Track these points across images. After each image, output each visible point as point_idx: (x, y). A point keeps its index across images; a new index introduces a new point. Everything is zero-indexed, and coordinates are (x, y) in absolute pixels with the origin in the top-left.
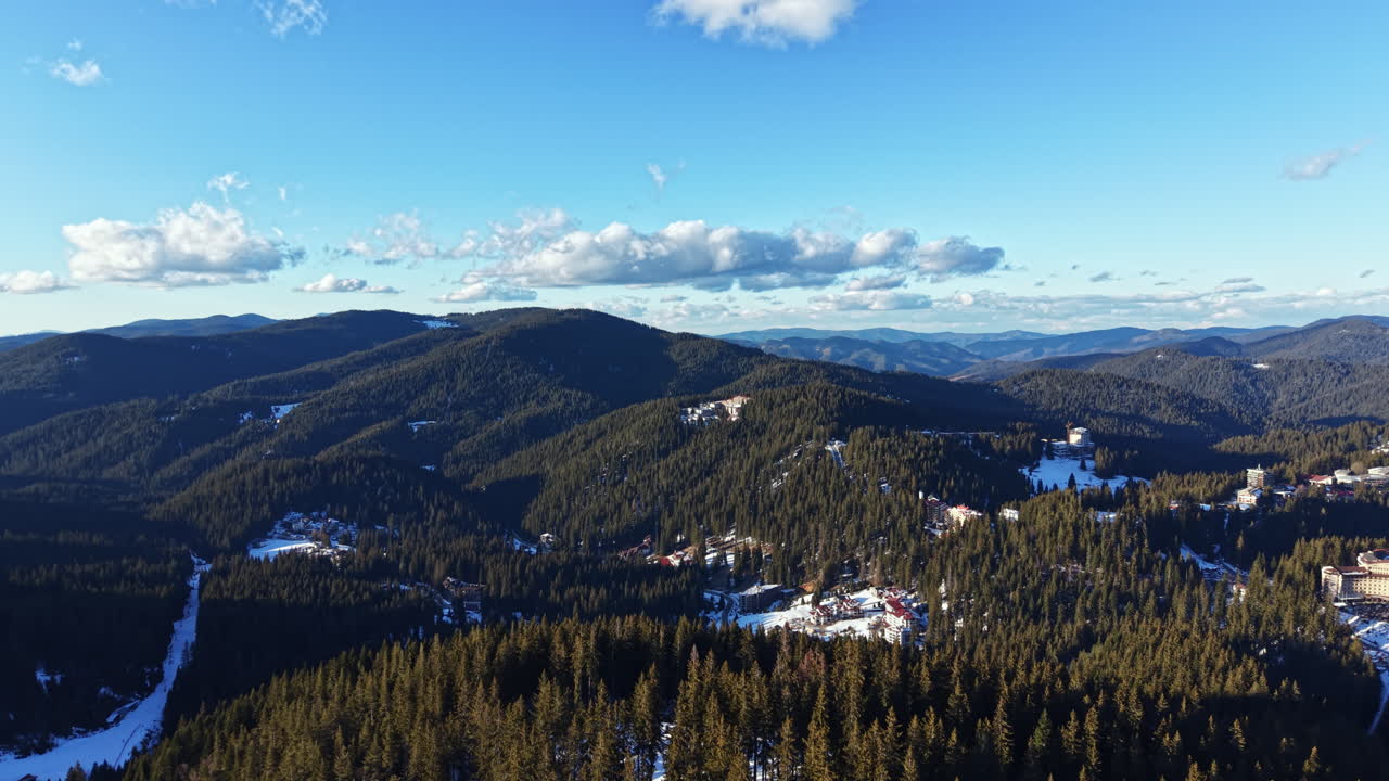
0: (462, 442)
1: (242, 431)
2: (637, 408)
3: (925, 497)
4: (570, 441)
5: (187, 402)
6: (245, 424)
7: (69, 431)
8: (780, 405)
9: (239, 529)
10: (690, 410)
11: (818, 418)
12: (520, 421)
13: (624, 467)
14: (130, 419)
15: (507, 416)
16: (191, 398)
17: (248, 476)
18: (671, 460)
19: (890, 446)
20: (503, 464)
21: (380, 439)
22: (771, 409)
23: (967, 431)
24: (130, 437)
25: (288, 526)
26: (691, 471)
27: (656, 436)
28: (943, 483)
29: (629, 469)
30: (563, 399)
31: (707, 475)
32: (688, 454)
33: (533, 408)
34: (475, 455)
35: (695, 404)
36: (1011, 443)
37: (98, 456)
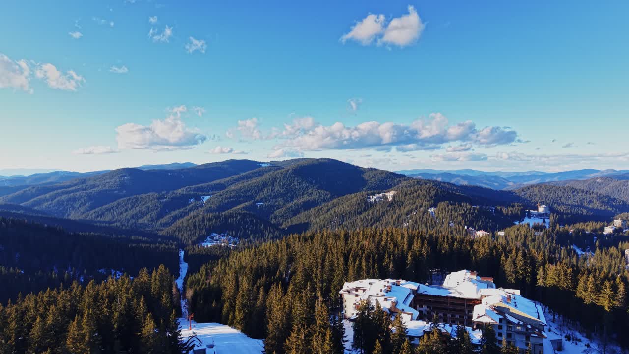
0: (278, 211)
1: (191, 205)
2: (349, 196)
3: (468, 228)
4: (321, 209)
5: (169, 194)
6: (192, 203)
7: (126, 205)
8: (410, 194)
9: (195, 238)
10: (371, 197)
11: (426, 199)
12: (300, 203)
13: (343, 218)
14: (148, 200)
15: (295, 201)
16: (171, 192)
17: (197, 220)
18: (363, 215)
19: (454, 209)
20: (294, 218)
21: (245, 208)
22: (406, 196)
23: (492, 206)
24: (148, 207)
25: (212, 238)
26: (371, 220)
27: (356, 206)
28: (476, 223)
29: (345, 219)
30: (318, 194)
31: (377, 221)
32: (370, 214)
33: (306, 198)
34: (283, 215)
35: (374, 194)
36: (511, 211)
37: (136, 214)
